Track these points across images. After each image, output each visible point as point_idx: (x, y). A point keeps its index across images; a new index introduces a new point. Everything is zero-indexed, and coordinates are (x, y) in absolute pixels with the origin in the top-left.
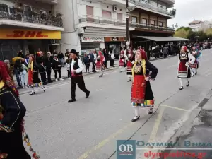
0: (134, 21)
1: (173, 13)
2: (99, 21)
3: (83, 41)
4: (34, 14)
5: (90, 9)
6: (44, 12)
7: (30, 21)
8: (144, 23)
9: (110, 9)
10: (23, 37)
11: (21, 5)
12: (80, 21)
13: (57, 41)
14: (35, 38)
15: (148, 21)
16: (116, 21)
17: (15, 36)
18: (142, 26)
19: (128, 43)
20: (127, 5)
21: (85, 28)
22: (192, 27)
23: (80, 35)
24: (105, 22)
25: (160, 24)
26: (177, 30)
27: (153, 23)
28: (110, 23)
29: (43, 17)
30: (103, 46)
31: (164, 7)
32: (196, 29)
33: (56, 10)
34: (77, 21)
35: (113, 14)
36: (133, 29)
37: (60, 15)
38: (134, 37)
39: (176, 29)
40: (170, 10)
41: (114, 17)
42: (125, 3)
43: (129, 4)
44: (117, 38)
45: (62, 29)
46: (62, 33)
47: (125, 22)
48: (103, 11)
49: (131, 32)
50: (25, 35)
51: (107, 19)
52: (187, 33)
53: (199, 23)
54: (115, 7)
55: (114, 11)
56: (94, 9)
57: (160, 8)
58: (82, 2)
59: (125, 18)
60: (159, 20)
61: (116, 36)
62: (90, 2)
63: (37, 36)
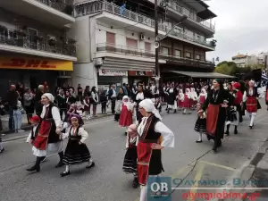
0: (165, 53)
1: (213, 44)
2: (122, 51)
3: (101, 74)
4: (40, 40)
5: (111, 36)
6: (52, 38)
7: (35, 48)
8: (177, 55)
9: (136, 38)
10: (24, 67)
11: (24, 28)
12: (98, 49)
13: (68, 73)
14: (39, 68)
15: (183, 54)
16: (144, 51)
18: (175, 59)
19: (157, 78)
20: (157, 31)
21: (103, 58)
22: (236, 62)
23: (98, 67)
24: (128, 52)
25: (198, 57)
26: (218, 65)
27: (188, 55)
28: (136, 53)
29: (51, 43)
30: (125, 81)
31: (202, 38)
32: (242, 63)
33: (69, 36)
34: (94, 50)
35: (139, 43)
36: (164, 62)
37: (73, 42)
38: (164, 71)
39: (217, 63)
40: (209, 40)
41: (141, 47)
42: (153, 30)
43: (159, 32)
44: (144, 72)
45: (75, 59)
46: (75, 63)
47: (154, 53)
48: (127, 39)
49: (162, 65)
50: (26, 64)
51: (133, 49)
52: (230, 69)
53: (245, 57)
54: (142, 34)
55: (141, 40)
56: (117, 36)
57: (196, 38)
58: (101, 28)
59: (154, 47)
60: (196, 52)
61: (141, 69)
62: (112, 28)
63: (42, 66)
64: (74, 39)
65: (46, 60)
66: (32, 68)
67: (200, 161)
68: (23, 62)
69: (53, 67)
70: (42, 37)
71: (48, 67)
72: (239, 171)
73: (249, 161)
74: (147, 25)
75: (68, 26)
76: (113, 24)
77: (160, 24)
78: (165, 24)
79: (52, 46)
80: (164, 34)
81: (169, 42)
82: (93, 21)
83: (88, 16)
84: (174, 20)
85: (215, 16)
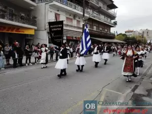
1: (115, 23)
4: (16, 15)
6: (23, 15)
7: (12, 20)
8: (95, 28)
9: (72, 17)
10: (4, 31)
11: (6, 8)
13: (31, 36)
14: (14, 32)
15: (98, 28)
16: (76, 25)
18: (94, 31)
20: (84, 15)
22: (127, 34)
24: (67, 25)
25: (106, 30)
26: (117, 35)
27: (101, 29)
28: (71, 26)
29: (22, 18)
31: (109, 19)
32: (130, 35)
33: (32, 14)
37: (35, 18)
40: (113, 21)
41: (75, 23)
42: (82, 13)
44: (76, 38)
45: (36, 28)
46: (35, 30)
47: (82, 27)
48: (67, 18)
51: (70, 24)
52: (124, 38)
53: (132, 32)
54: (75, 16)
55: (74, 19)
56: (61, 15)
57: (106, 19)
58: (52, 10)
59: (82, 24)
60: (105, 28)
61: (74, 36)
62: (58, 11)
63: (16, 31)
64: (36, 16)
65: (18, 28)
66: (10, 32)
67: (104, 89)
68: (5, 28)
69: (22, 32)
70: (16, 14)
71: (20, 32)
72: (125, 94)
73: (131, 90)
74: (78, 11)
75: (32, 8)
76: (59, 9)
77: (86, 10)
78: (89, 10)
79: (23, 19)
80: (88, 16)
81: (91, 21)
82: (48, 6)
83: (45, 3)
84: (94, 8)
85: (117, 7)
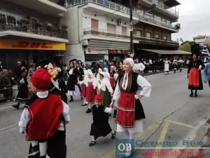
0: (138, 35)
1: (178, 27)
2: (103, 34)
3: (87, 53)
4: (40, 26)
5: (95, 22)
6: (49, 24)
7: (36, 33)
8: (148, 36)
9: (114, 23)
11: (28, 17)
12: (85, 33)
13: (62, 52)
14: (40, 48)
15: (152, 35)
16: (121, 34)
17: (20, 46)
18: (147, 40)
19: (132, 55)
20: (131, 17)
21: (89, 40)
22: (197, 41)
23: (85, 47)
24: (109, 35)
25: (165, 38)
26: (182, 44)
27: (157, 36)
28: (114, 35)
29: (49, 29)
30: (107, 58)
31: (168, 22)
32: (201, 43)
33: (62, 22)
34: (81, 33)
35: (117, 27)
36: (137, 42)
37: (65, 27)
38: (138, 49)
39: (180, 43)
40: (174, 24)
41: (119, 30)
42: (129, 16)
43: (133, 18)
44: (122, 51)
45: (67, 41)
46: (67, 44)
47: (129, 35)
48: (108, 24)
49: (136, 44)
50: (30, 46)
53: (204, 38)
54: (119, 20)
55: (118, 25)
56: (99, 22)
57: (164, 22)
58: (87, 16)
59: (129, 31)
60: (163, 34)
61: (120, 49)
62: (95, 16)
63: (42, 47)
64: (67, 25)
65: (45, 42)
67: (166, 120)
68: (27, 44)
69: (50, 47)
70: (41, 24)
71: (46, 47)
72: (197, 128)
73: (205, 121)
74: (124, 13)
75: (61, 15)
76: (96, 13)
77: (134, 12)
78: (138, 11)
79: (50, 31)
80: (137, 19)
81: (141, 26)
82: (81, 10)
83: (77, 6)
84: (145, 8)
85: (178, 4)
